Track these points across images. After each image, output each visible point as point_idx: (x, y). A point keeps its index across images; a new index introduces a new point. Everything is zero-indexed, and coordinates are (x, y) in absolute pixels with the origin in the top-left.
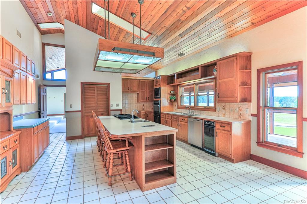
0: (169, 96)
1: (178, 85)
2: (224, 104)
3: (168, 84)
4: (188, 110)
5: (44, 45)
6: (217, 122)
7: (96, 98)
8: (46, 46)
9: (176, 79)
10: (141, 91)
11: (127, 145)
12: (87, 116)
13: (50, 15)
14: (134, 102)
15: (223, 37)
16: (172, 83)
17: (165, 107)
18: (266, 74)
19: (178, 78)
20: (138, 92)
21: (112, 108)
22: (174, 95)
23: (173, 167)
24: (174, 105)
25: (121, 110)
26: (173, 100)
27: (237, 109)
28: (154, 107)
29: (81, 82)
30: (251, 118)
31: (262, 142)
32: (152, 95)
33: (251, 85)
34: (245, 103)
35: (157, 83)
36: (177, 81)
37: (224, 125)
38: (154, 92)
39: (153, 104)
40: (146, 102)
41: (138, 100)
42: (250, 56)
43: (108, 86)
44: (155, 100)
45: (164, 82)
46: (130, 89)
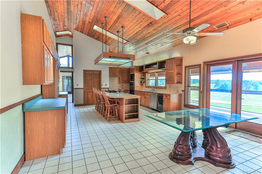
0: (140, 79)
1: (146, 72)
2: (170, 85)
3: (139, 72)
4: (151, 89)
5: (57, 44)
6: (165, 95)
7: (93, 80)
8: (58, 45)
9: (145, 68)
10: (121, 76)
11: (116, 103)
12: (87, 92)
13: (65, 27)
14: (116, 83)
15: (170, 46)
16: (142, 71)
17: (137, 87)
18: (189, 69)
19: (146, 68)
20: (119, 77)
21: (102, 87)
22: (143, 79)
23: (138, 114)
24: (143, 86)
25: (108, 88)
26: (143, 82)
27: (176, 88)
28: (130, 86)
29: (84, 70)
30: (182, 92)
31: (186, 105)
32: (129, 78)
33: (182, 75)
34: (180, 84)
35: (132, 71)
36: (145, 70)
37: (167, 96)
38: (130, 76)
39: (129, 85)
40: (125, 83)
41: (119, 81)
42: (182, 59)
43: (100, 73)
44: (131, 82)
45: (137, 70)
46: (114, 74)
